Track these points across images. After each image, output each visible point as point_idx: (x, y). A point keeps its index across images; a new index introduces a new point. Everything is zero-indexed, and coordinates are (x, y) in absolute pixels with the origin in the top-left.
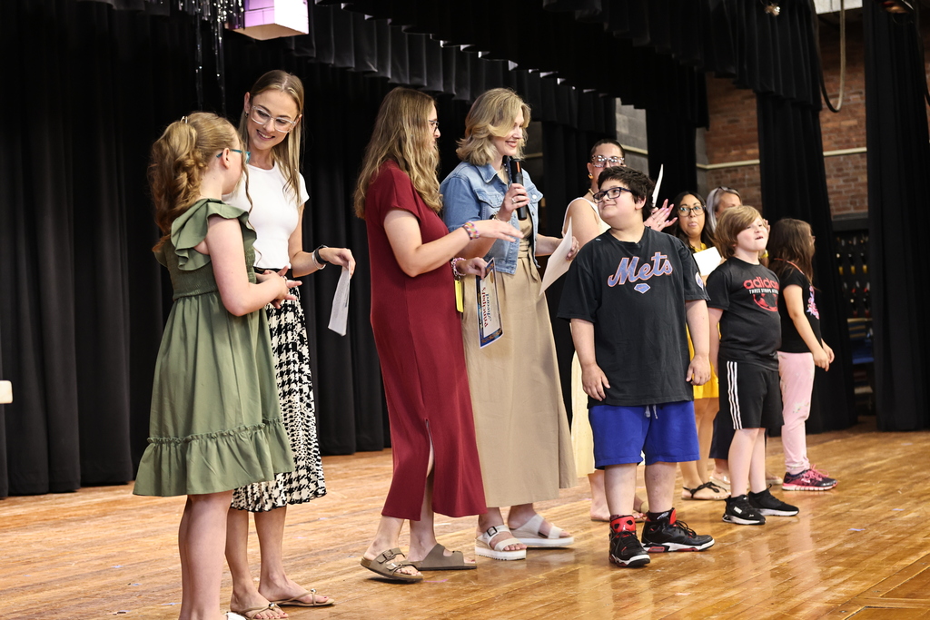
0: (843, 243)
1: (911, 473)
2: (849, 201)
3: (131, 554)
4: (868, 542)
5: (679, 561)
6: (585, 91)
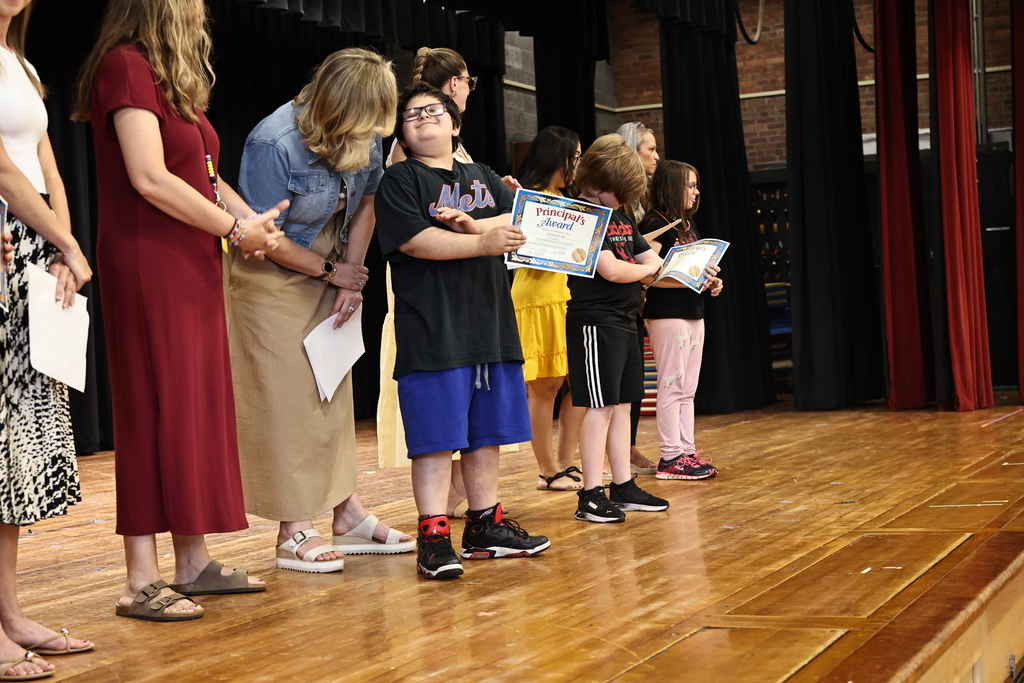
0: (765, 197)
1: (816, 458)
2: (774, 149)
4: (737, 542)
6: (457, 12)
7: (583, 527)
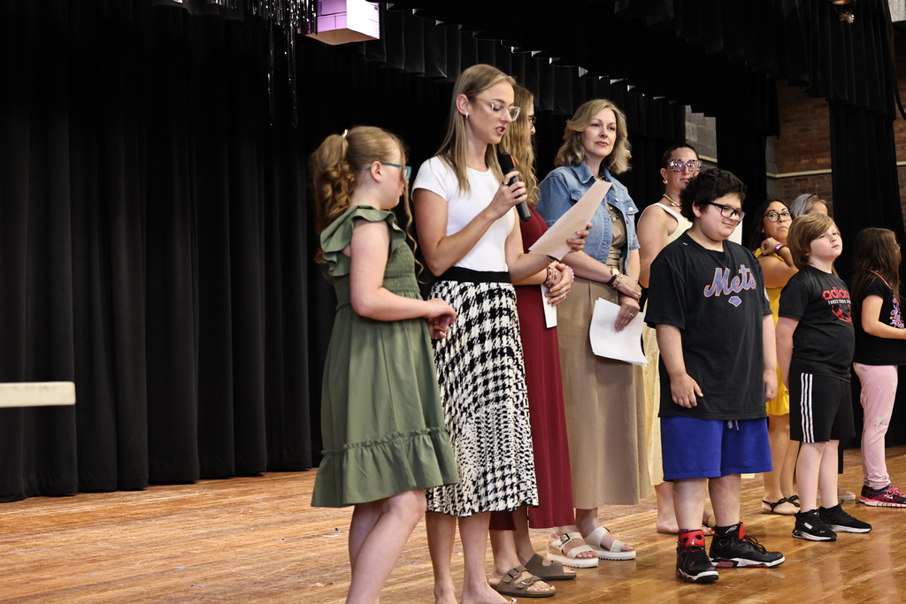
3: (194, 554)
5: (748, 578)
6: (655, 98)
7: (800, 545)
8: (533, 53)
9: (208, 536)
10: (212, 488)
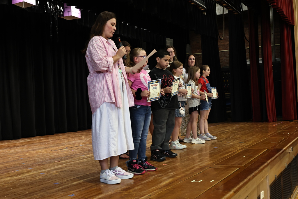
0: (225, 74)
1: (235, 133)
2: (227, 63)
3: (26, 155)
4: (217, 151)
6: (156, 34)
8: (123, 22)
9: (32, 150)
10: (39, 138)
